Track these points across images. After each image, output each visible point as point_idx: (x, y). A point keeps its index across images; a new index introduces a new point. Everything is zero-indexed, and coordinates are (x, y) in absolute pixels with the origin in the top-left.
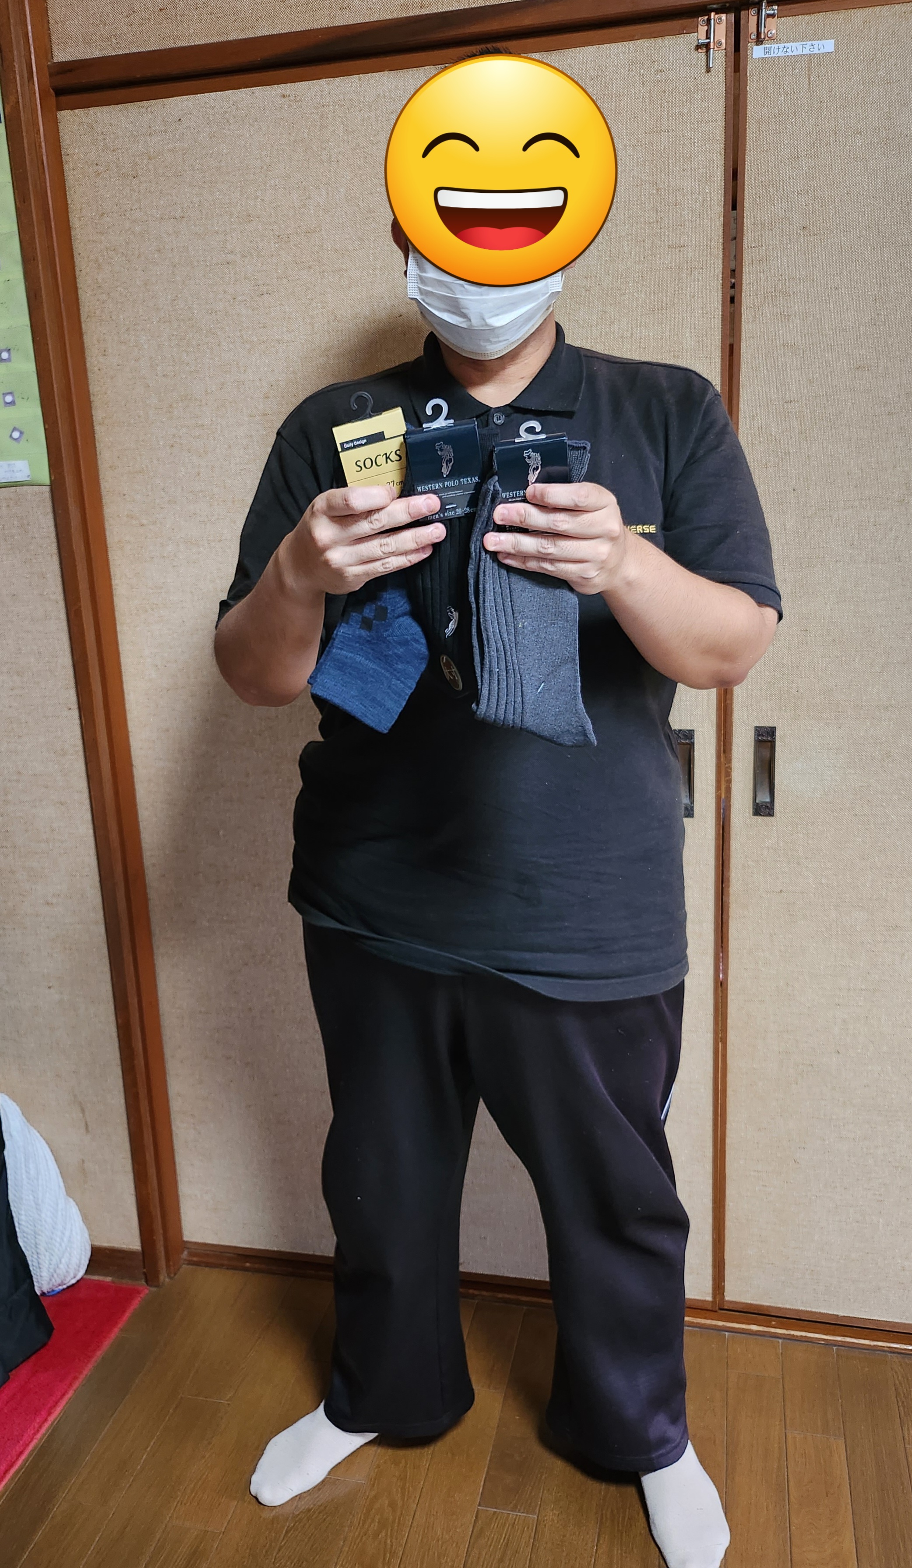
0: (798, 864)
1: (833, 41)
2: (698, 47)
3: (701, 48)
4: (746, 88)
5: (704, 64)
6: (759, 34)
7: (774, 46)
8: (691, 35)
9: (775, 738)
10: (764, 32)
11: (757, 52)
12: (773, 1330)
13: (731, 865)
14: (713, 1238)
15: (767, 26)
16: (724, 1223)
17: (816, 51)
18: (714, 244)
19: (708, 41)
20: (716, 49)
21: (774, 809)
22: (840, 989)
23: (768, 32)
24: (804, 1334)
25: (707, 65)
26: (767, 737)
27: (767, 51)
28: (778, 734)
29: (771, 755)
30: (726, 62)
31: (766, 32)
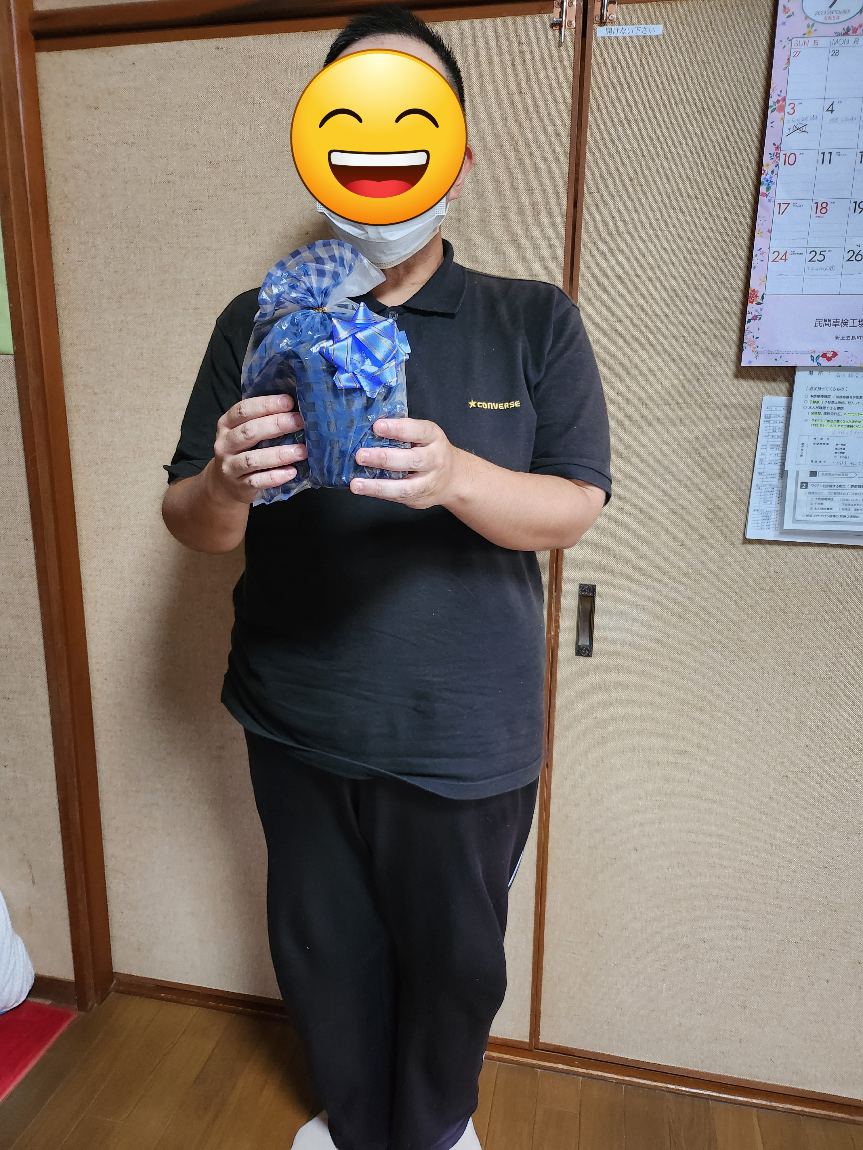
0: (610, 696)
1: (662, 26)
2: (553, 25)
3: (555, 27)
4: (591, 61)
5: (557, 39)
6: (602, 15)
7: (614, 27)
8: (548, 15)
9: (595, 594)
10: (607, 15)
11: (600, 32)
12: (575, 1069)
13: (557, 695)
14: (532, 993)
15: (609, 10)
16: (541, 981)
17: (648, 34)
18: (560, 188)
19: (561, 19)
20: (567, 27)
21: (592, 651)
22: (639, 799)
23: (609, 15)
24: (599, 1073)
25: (560, 40)
26: (589, 593)
27: (609, 31)
28: (598, 591)
29: (591, 607)
30: (575, 38)
31: (608, 15)
